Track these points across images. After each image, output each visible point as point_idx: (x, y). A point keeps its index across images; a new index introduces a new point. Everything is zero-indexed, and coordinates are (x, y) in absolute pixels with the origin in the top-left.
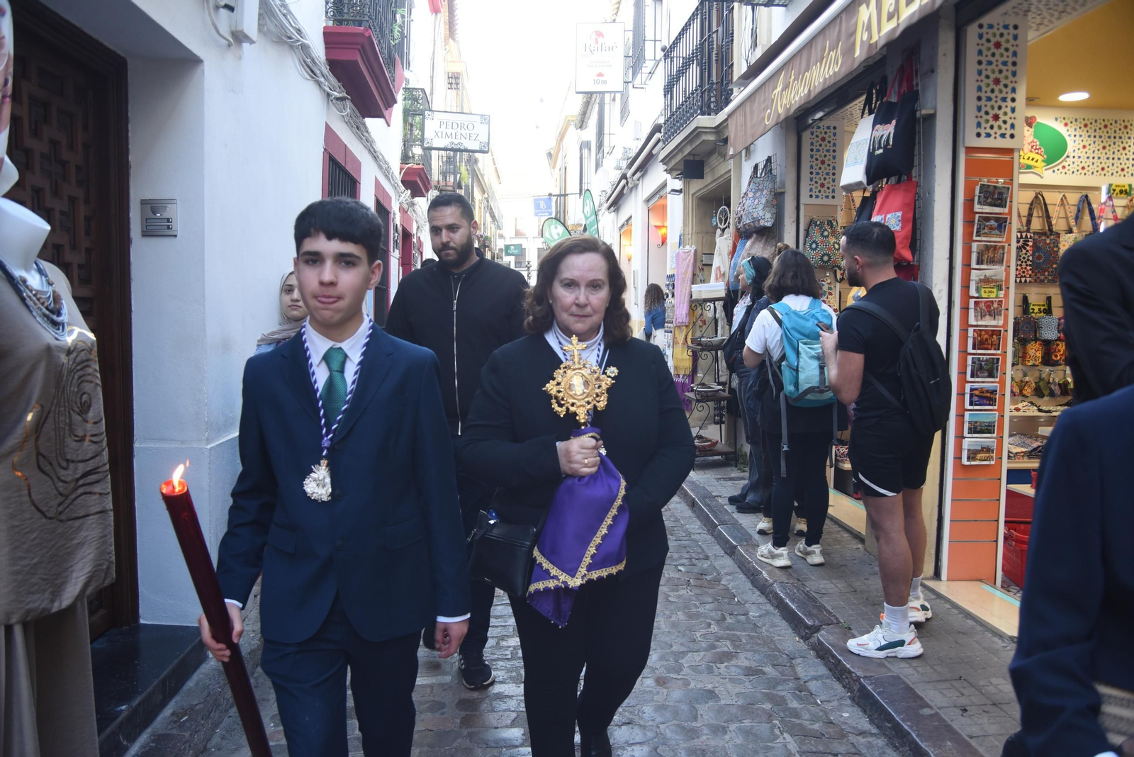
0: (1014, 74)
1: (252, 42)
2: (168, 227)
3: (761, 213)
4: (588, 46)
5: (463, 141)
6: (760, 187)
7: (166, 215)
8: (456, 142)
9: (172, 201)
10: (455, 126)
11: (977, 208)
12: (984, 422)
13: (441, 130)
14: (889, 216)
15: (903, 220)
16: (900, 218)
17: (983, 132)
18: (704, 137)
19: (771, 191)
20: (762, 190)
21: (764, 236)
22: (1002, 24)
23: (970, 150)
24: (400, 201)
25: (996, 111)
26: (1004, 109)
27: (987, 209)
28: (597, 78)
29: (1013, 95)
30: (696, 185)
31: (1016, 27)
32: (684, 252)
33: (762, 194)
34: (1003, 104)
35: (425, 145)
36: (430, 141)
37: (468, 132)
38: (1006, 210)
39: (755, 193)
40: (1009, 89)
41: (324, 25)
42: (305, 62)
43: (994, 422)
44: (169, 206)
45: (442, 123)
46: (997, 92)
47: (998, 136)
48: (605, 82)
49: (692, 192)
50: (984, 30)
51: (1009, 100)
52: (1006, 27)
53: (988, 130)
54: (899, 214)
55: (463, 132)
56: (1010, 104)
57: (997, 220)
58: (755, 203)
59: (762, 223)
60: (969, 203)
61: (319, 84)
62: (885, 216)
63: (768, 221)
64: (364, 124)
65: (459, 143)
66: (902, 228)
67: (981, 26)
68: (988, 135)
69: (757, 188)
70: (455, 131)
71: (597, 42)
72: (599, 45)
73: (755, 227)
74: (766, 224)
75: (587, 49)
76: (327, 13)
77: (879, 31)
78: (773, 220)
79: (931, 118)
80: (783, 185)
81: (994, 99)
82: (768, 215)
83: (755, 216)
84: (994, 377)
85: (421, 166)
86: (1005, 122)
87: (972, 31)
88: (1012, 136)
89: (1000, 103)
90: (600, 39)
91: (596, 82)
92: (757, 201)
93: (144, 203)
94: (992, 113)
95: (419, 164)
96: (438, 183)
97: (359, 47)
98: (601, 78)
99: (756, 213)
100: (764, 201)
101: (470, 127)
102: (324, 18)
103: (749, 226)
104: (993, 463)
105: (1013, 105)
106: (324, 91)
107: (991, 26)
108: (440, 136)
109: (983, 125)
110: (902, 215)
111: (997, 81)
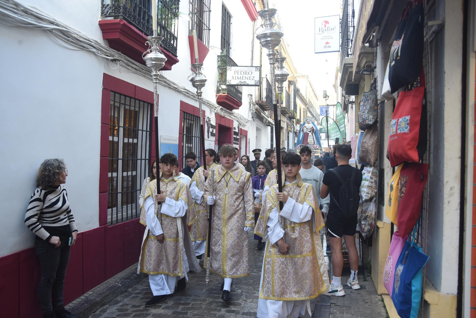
3: (366, 116)
4: (321, 29)
5: (246, 80)
6: (368, 99)
8: (243, 81)
10: (242, 73)
13: (235, 76)
14: (401, 120)
16: (408, 122)
19: (373, 101)
20: (368, 100)
21: (371, 130)
24: (215, 112)
28: (325, 45)
32: (355, 137)
33: (368, 103)
35: (227, 84)
36: (229, 81)
37: (249, 76)
39: (364, 102)
45: (236, 72)
48: (330, 47)
54: (408, 118)
55: (246, 76)
58: (364, 109)
59: (367, 122)
62: (398, 120)
63: (370, 121)
65: (244, 82)
69: (366, 99)
70: (242, 76)
71: (325, 27)
72: (327, 28)
73: (364, 124)
75: (321, 30)
82: (371, 117)
83: (363, 118)
85: (226, 94)
90: (327, 25)
91: (325, 47)
92: (365, 107)
95: (225, 93)
96: (259, 102)
97: (119, 31)
98: (328, 45)
99: (364, 116)
100: (368, 107)
101: (250, 73)
103: (362, 124)
108: (235, 79)
110: (410, 119)
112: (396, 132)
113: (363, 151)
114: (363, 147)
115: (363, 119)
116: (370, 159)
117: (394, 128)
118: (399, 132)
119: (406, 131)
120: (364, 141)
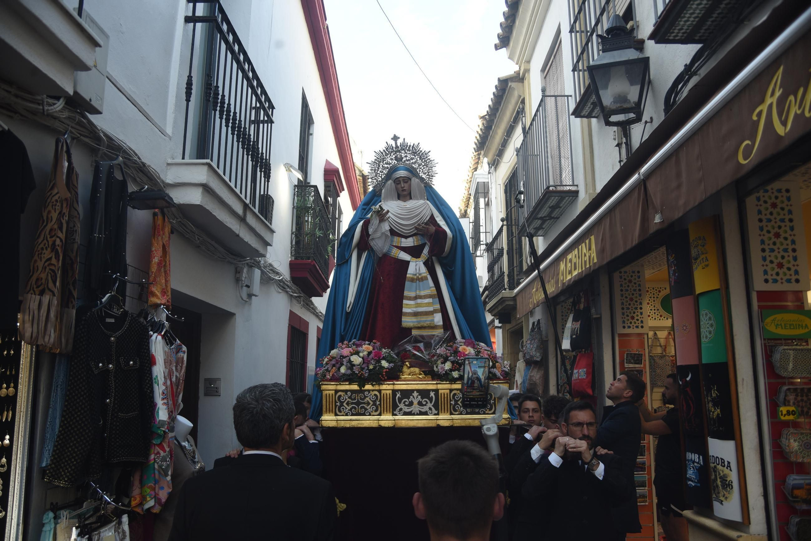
0: (640, 295)
1: (256, 296)
2: (217, 392)
3: (534, 353)
6: (534, 338)
7: (215, 386)
9: (219, 379)
11: (626, 365)
12: (640, 481)
14: (580, 370)
15: (587, 373)
17: (626, 325)
18: (507, 303)
19: (539, 340)
20: (535, 340)
22: (631, 271)
23: (620, 335)
25: (632, 314)
26: (636, 313)
27: (631, 366)
30: (508, 326)
31: (639, 272)
34: (636, 311)
38: (642, 366)
40: (638, 303)
41: (290, 260)
42: (280, 285)
43: (646, 481)
44: (217, 381)
46: (632, 305)
47: (634, 327)
49: (507, 329)
50: (623, 274)
51: (638, 308)
52: (633, 272)
53: (629, 325)
54: (585, 370)
56: (639, 310)
57: (637, 371)
59: (535, 359)
60: (622, 364)
61: (287, 292)
64: (311, 301)
66: (587, 377)
67: (621, 272)
68: (629, 327)
74: (537, 359)
76: (291, 253)
78: (541, 357)
79: (599, 320)
80: (547, 337)
81: (631, 308)
82: (538, 354)
84: (643, 456)
86: (638, 320)
87: (616, 275)
88: (642, 327)
89: (634, 310)
93: (206, 380)
94: (630, 315)
100: (535, 346)
102: (290, 256)
104: (647, 504)
105: (641, 311)
106: (289, 294)
107: (626, 272)
109: (626, 322)
111: (631, 299)
112: (578, 377)
113: (531, 384)
114: (530, 380)
115: (531, 356)
116: (538, 392)
117: (577, 375)
118: (580, 378)
119: (584, 377)
120: (532, 374)
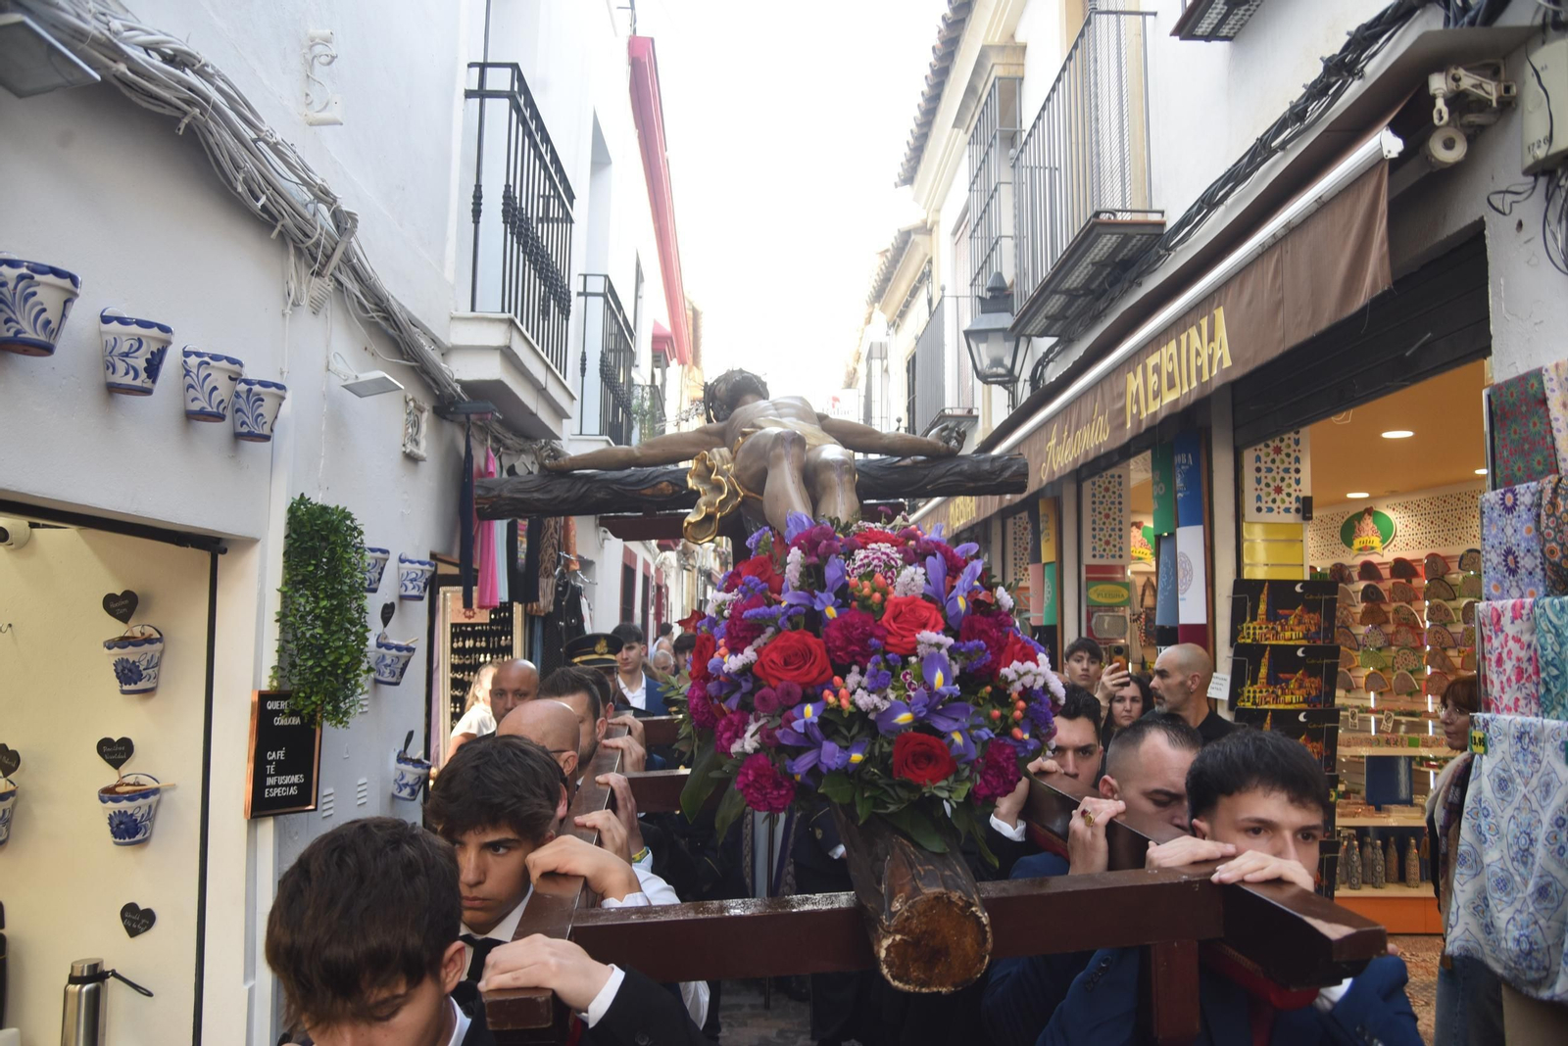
29: (1297, 465)
77: (1147, 409)
